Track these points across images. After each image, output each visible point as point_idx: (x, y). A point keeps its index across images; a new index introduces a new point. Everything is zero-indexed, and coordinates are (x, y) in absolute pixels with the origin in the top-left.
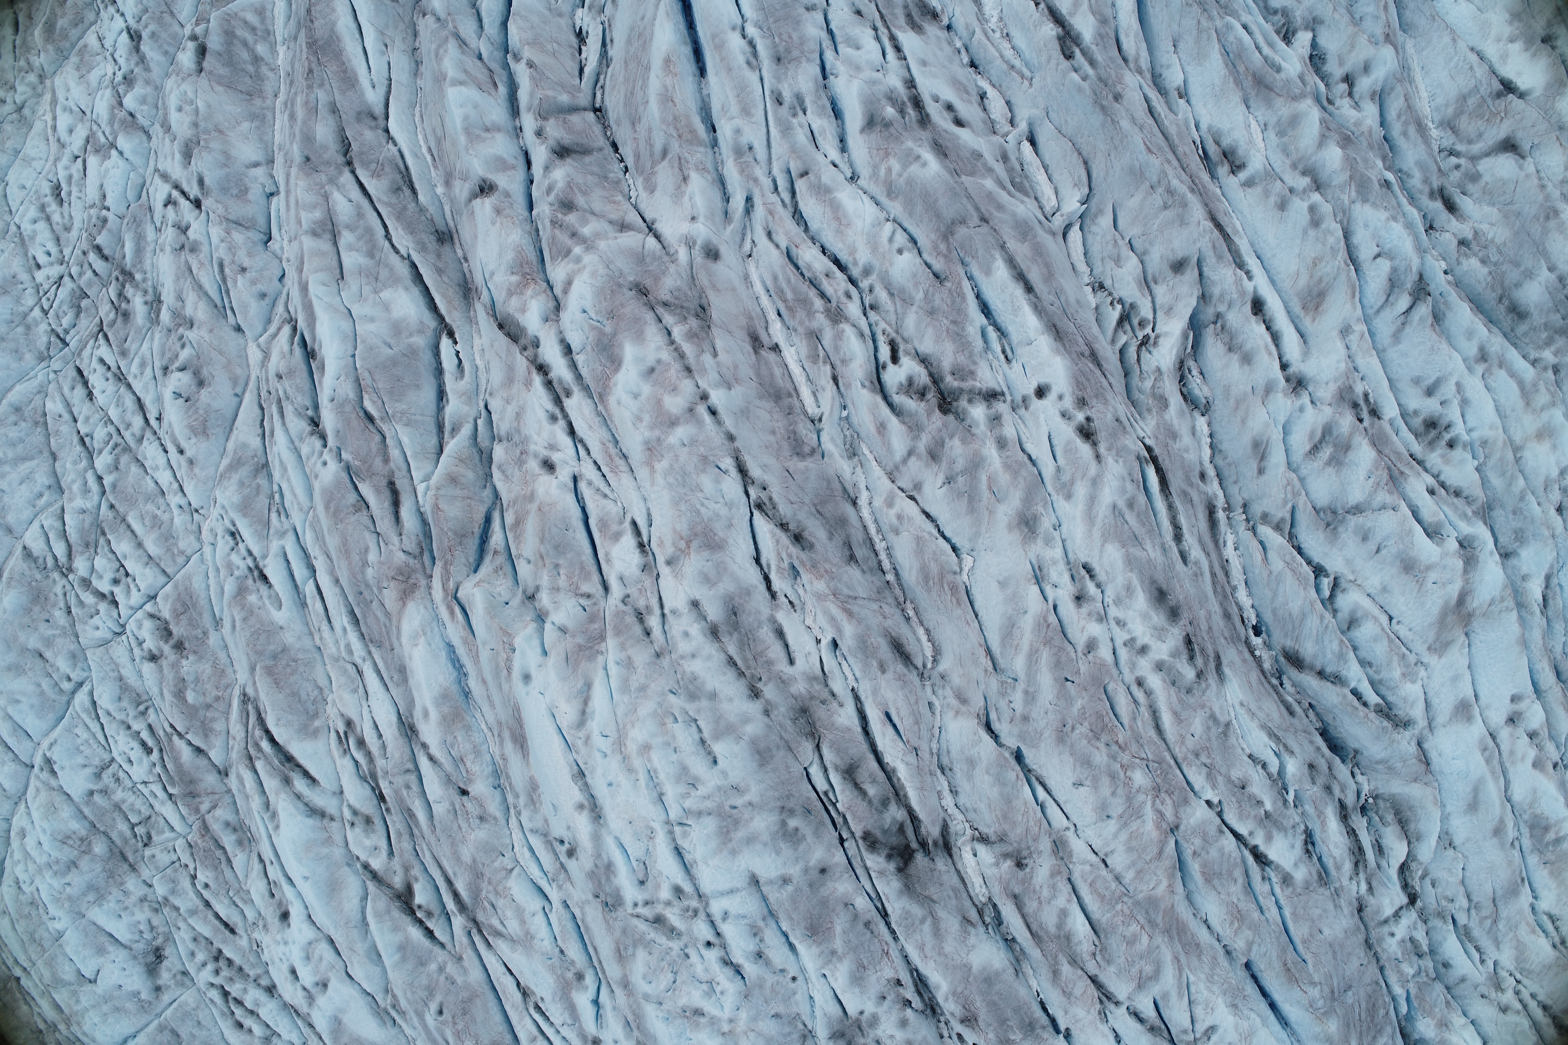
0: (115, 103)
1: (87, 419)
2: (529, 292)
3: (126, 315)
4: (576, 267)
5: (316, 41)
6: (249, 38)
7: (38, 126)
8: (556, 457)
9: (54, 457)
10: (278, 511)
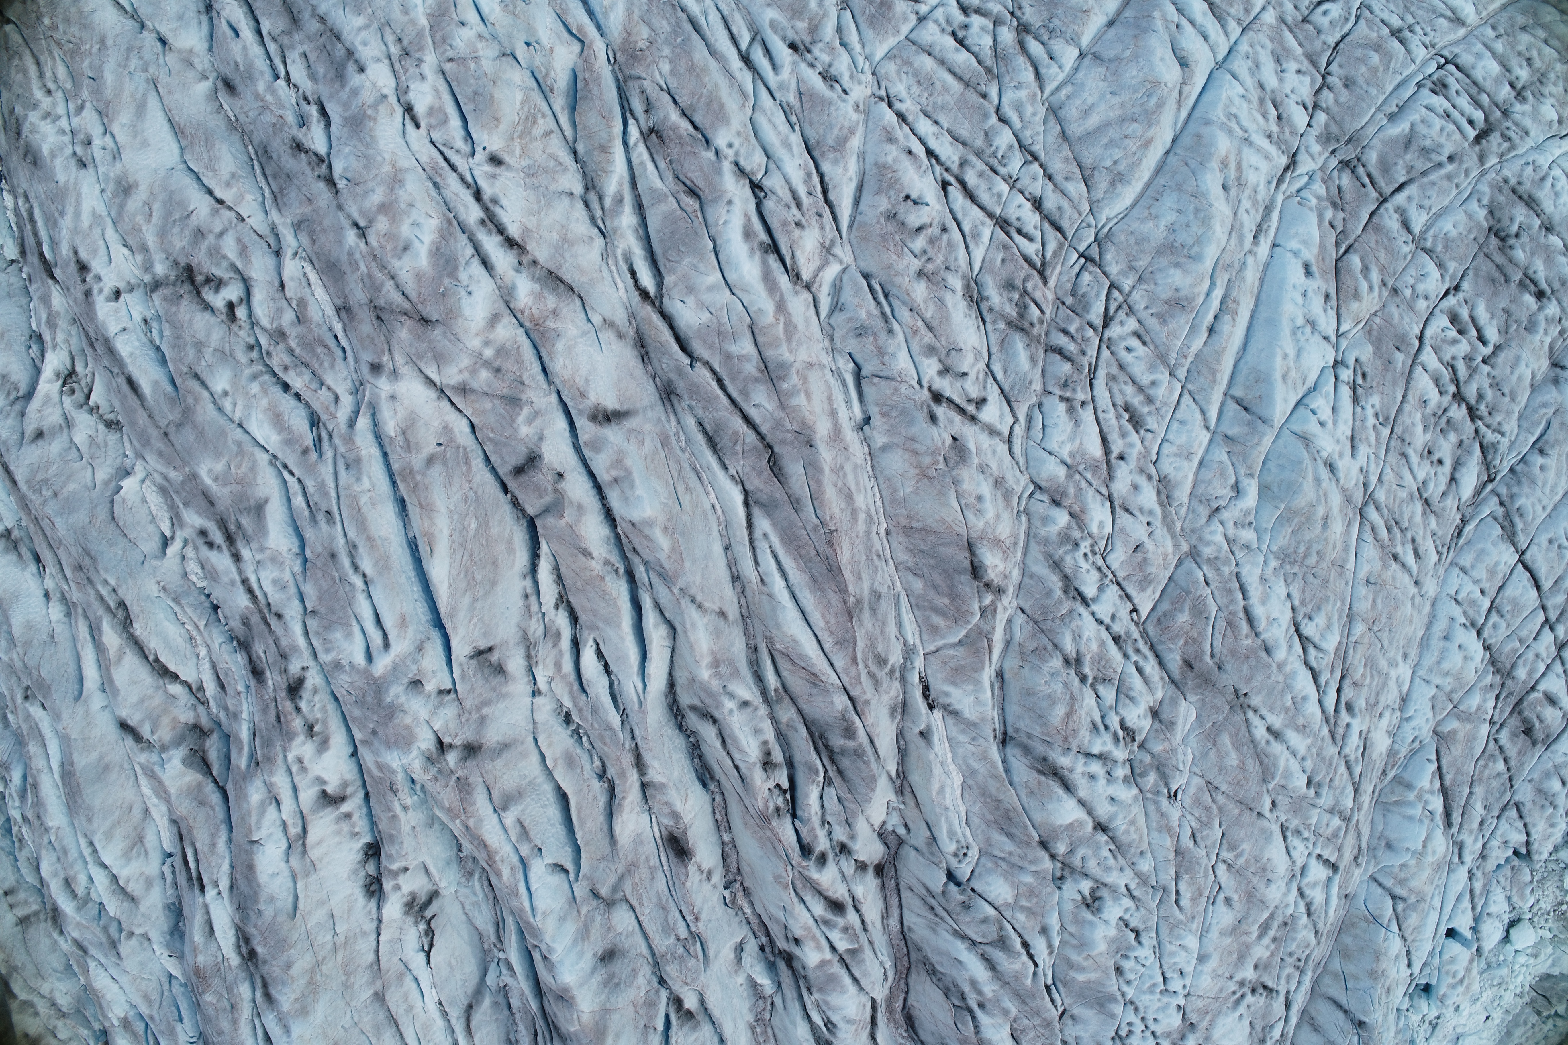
0: (1081, 516)
1: (1033, 177)
4: (487, 336)
5: (834, 577)
6: (935, 598)
8: (488, 168)
10: (791, 108)
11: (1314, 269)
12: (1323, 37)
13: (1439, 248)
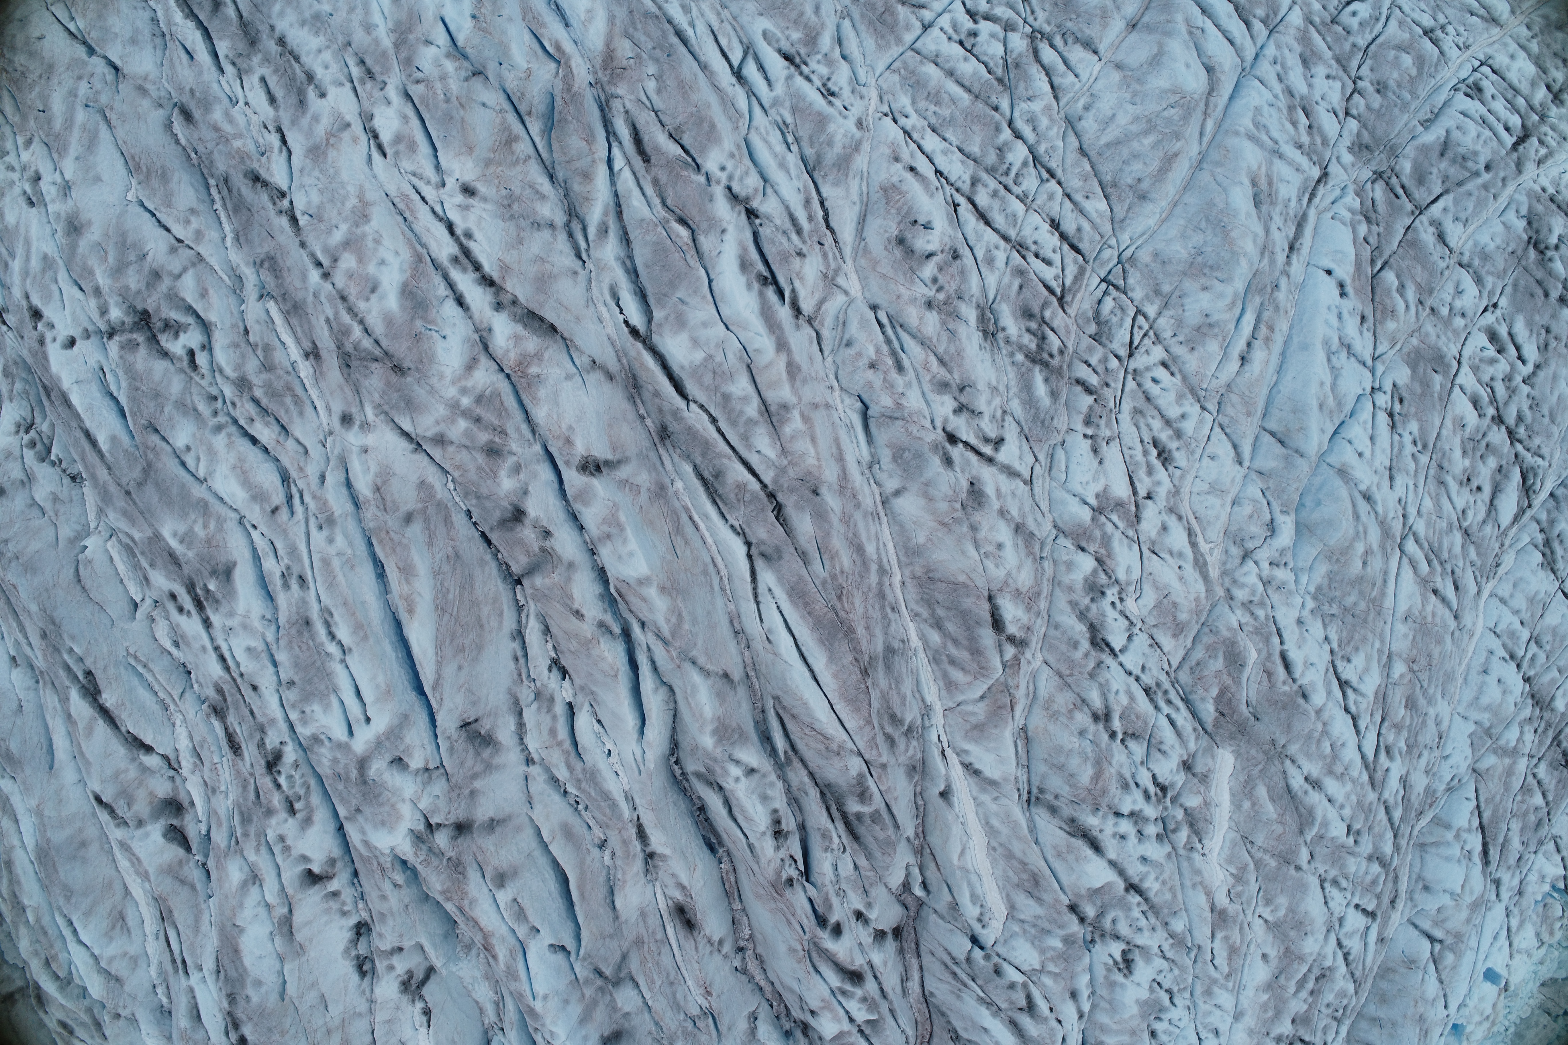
0: (1108, 561)
1: (1051, 197)
2: (512, 355)
3: (1027, 314)
4: (463, 383)
5: (846, 636)
6: (953, 651)
7: (1215, 532)
8: (460, 198)
9: (1082, 151)
10: (787, 126)
11: (1349, 289)
12: (1351, 39)
13: (1476, 262)
